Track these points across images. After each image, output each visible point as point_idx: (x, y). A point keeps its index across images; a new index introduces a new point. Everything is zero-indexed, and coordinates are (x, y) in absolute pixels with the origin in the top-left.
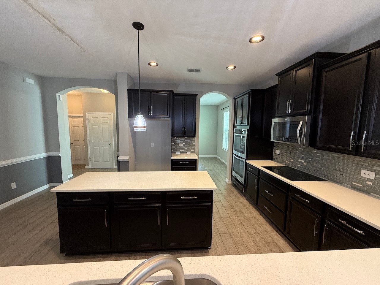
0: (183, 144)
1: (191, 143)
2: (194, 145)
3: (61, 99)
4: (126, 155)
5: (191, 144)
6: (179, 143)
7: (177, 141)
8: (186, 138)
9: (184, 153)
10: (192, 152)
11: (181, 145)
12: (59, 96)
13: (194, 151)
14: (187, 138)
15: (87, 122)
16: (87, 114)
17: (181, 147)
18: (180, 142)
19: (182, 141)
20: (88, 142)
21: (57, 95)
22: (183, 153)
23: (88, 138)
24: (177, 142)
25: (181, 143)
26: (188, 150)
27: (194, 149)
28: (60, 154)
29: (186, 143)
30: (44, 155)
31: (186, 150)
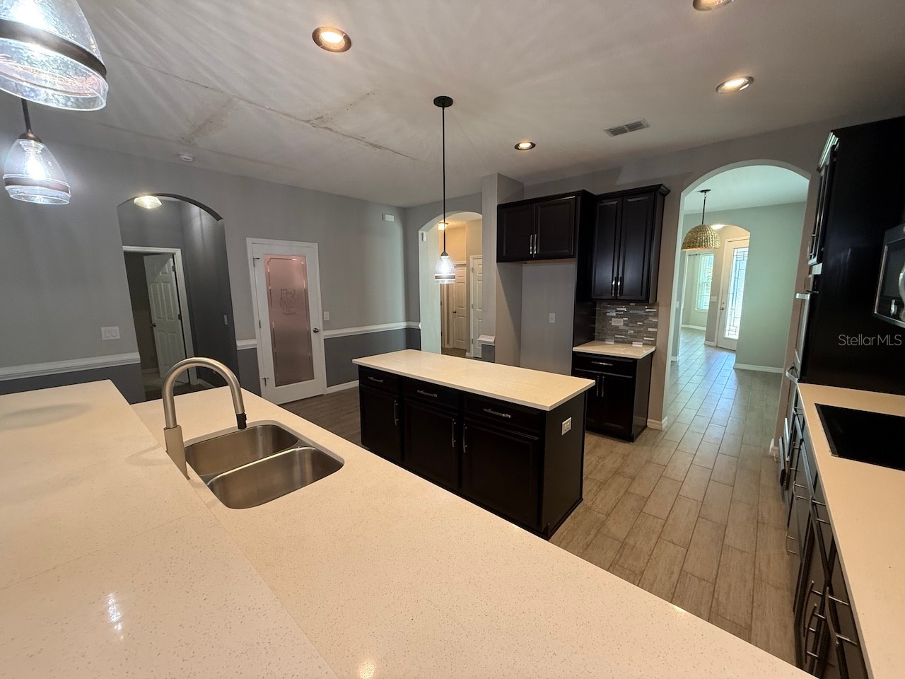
0: (622, 320)
1: (646, 318)
2: (655, 325)
3: (425, 239)
4: (490, 334)
5: (646, 322)
6: (613, 317)
7: (608, 311)
8: (631, 304)
9: (626, 343)
10: (647, 342)
11: (618, 323)
12: (423, 234)
13: (653, 339)
14: (634, 304)
15: (472, 274)
16: (471, 259)
17: (618, 327)
18: (614, 314)
19: (621, 311)
20: (472, 311)
21: (420, 232)
22: (623, 342)
23: (472, 302)
24: (608, 314)
25: (618, 316)
26: (636, 337)
27: (654, 335)
28: (420, 326)
29: (633, 319)
30: (402, 325)
31: (631, 336)
